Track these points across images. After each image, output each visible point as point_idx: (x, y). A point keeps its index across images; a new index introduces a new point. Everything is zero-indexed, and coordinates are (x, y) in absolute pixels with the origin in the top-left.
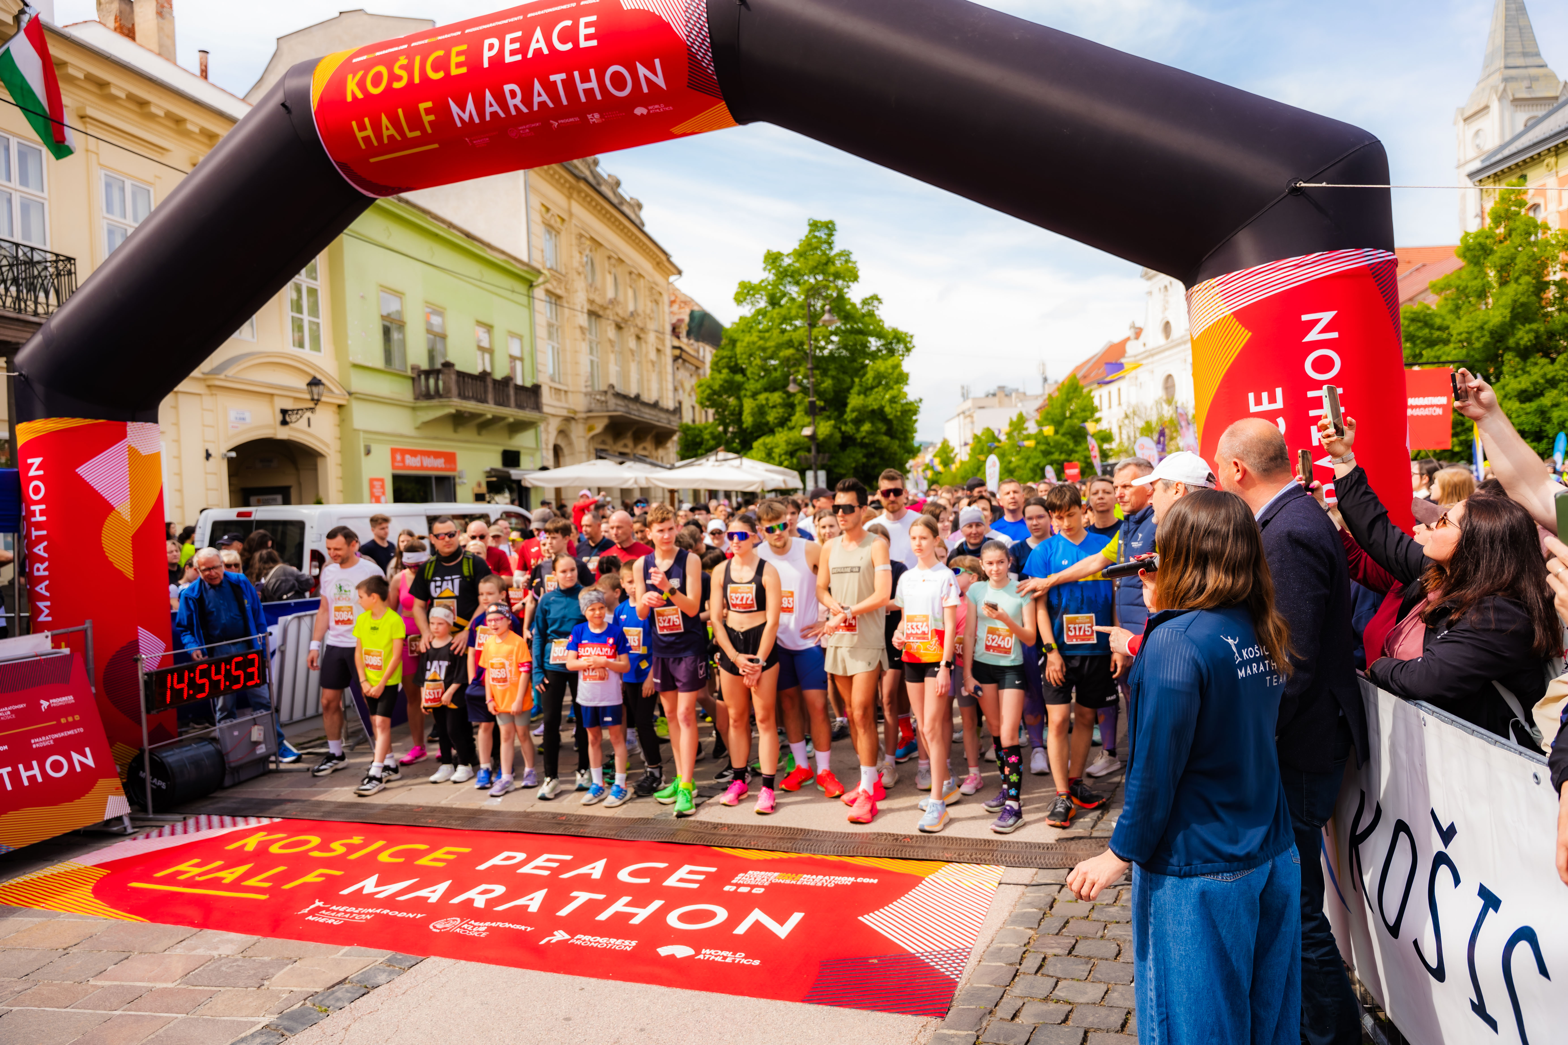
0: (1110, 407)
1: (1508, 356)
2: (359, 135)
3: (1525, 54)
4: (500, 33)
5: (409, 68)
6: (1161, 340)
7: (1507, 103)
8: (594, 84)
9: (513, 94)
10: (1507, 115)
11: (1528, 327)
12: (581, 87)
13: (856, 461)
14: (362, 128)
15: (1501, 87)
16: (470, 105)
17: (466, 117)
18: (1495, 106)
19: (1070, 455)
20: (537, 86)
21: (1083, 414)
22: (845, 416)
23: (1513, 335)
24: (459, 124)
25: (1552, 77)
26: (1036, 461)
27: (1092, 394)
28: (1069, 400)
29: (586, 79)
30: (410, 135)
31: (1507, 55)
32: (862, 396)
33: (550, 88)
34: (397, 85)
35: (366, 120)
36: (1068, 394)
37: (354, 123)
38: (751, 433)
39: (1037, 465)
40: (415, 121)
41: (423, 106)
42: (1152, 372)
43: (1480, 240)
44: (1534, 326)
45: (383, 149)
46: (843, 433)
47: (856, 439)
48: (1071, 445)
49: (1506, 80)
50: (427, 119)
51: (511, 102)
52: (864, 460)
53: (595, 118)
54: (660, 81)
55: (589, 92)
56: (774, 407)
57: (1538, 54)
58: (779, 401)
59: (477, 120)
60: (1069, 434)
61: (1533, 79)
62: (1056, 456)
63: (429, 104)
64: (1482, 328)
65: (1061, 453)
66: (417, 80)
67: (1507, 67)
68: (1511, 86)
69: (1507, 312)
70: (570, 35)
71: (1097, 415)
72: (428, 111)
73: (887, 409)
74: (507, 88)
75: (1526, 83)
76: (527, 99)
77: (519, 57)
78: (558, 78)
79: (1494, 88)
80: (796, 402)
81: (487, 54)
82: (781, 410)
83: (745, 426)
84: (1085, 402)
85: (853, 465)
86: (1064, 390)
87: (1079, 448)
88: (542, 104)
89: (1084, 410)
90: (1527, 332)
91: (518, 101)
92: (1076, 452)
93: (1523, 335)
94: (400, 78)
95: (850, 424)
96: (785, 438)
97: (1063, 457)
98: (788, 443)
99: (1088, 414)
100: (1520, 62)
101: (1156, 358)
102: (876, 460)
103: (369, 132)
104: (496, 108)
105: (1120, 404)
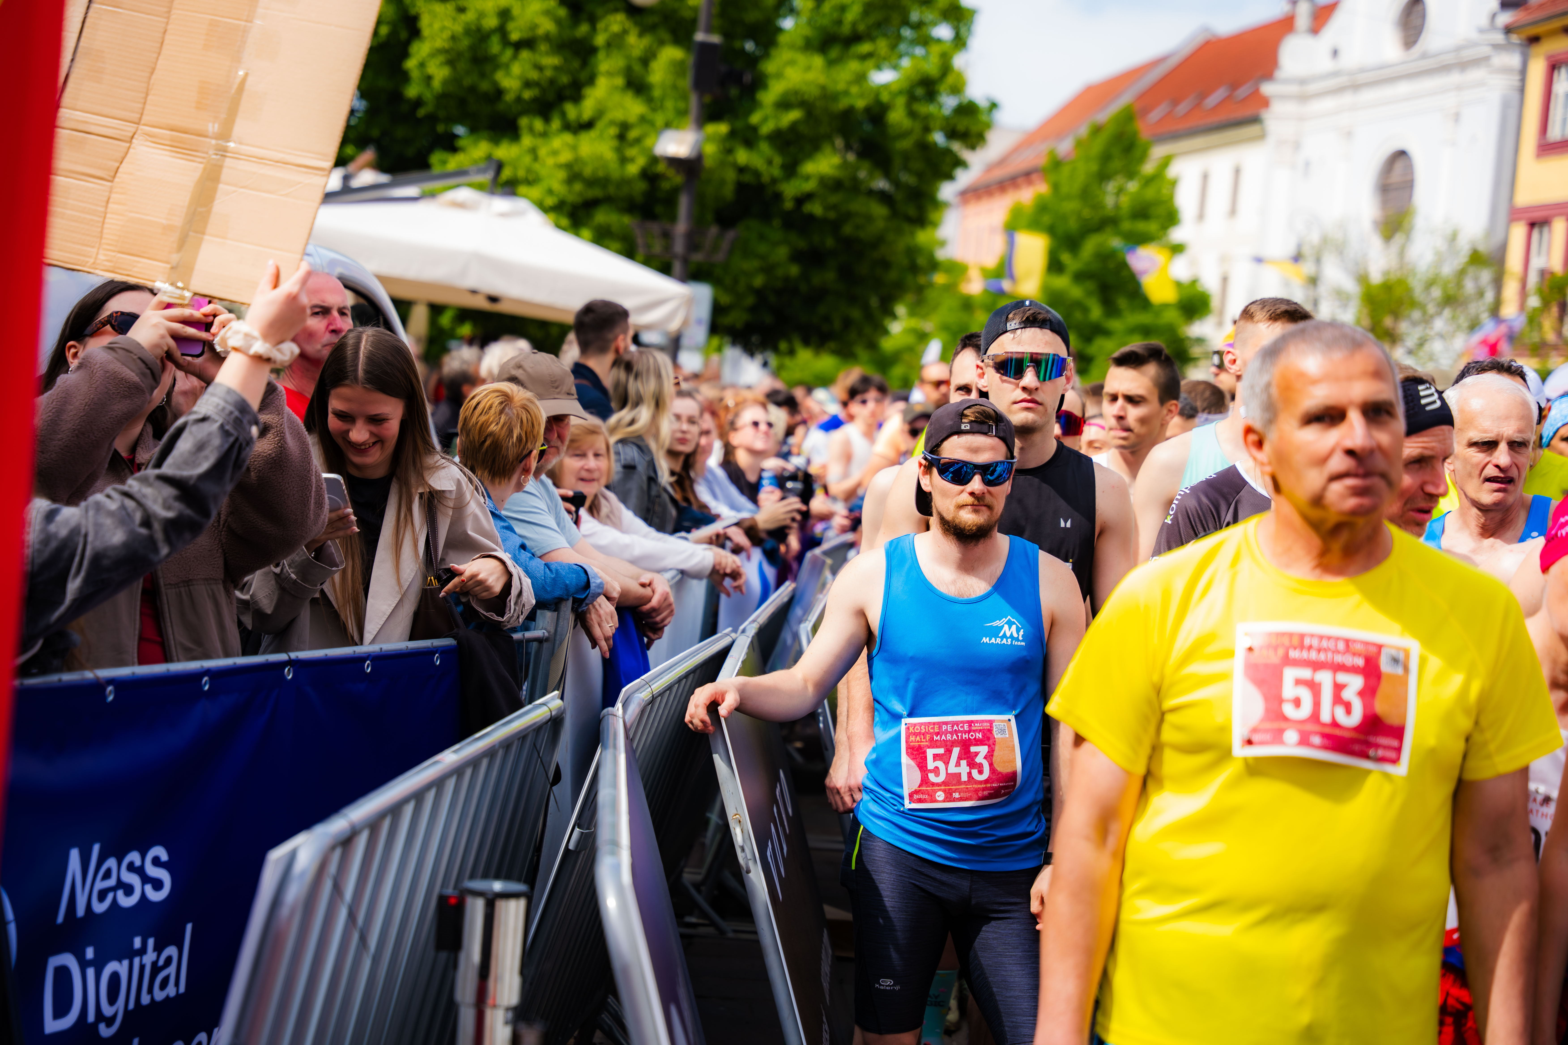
0: (1201, 216)
6: (1389, 48)
13: (768, 269)
22: (755, 118)
28: (1103, 176)
32: (818, 61)
36: (1106, 158)
38: (432, 118)
42: (1349, 135)
46: (742, 170)
47: (778, 197)
48: (1096, 312)
52: (794, 270)
56: (528, 43)
58: (547, 26)
71: (1177, 235)
73: (897, 116)
80: (600, 40)
82: (551, 61)
83: (412, 91)
84: (1149, 193)
85: (758, 281)
87: (1115, 324)
95: (765, 147)
96: (566, 157)
98: (573, 173)
101: (1367, 96)
102: (828, 277)
105: (1233, 211)
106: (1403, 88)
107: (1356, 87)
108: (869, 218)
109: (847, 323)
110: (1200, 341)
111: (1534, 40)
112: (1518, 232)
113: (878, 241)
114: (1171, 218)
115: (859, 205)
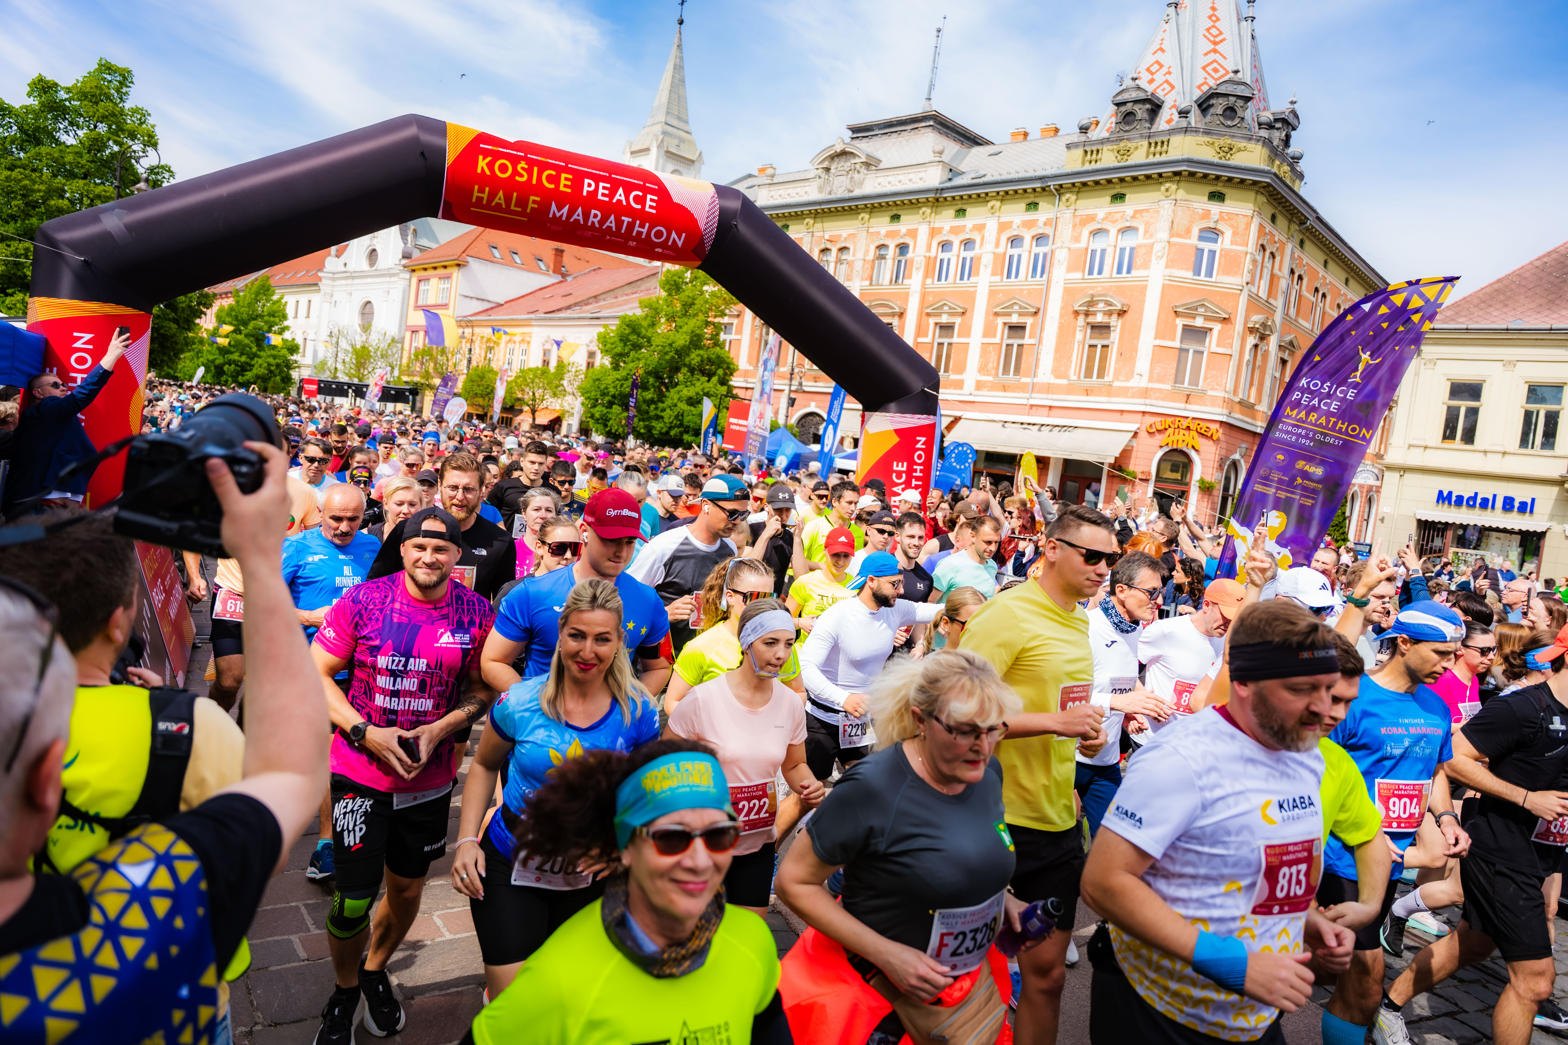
0: (296, 317)
1: (684, 370)
2: (476, 194)
3: (679, 118)
4: (597, 179)
5: (530, 172)
6: (365, 266)
7: (662, 153)
8: (645, 231)
9: (595, 216)
10: (661, 161)
11: (698, 352)
12: (637, 228)
14: (481, 191)
15: (661, 137)
16: (565, 210)
17: (558, 215)
18: (654, 151)
19: (252, 359)
20: (612, 218)
21: (272, 319)
23: (688, 355)
24: (551, 215)
25: (692, 143)
26: (211, 357)
27: (283, 301)
29: (642, 226)
30: (513, 207)
31: (668, 113)
33: (619, 223)
34: (517, 178)
35: (487, 189)
36: (257, 294)
37: (476, 187)
39: (213, 361)
40: (522, 202)
41: (532, 198)
42: (351, 294)
43: (675, 278)
44: (701, 352)
45: (488, 206)
48: (255, 349)
49: (664, 133)
50: (531, 205)
51: (591, 219)
53: (633, 244)
54: (680, 243)
55: (639, 233)
57: (687, 122)
59: (564, 218)
60: (253, 336)
61: (682, 140)
62: (235, 356)
63: (538, 199)
64: (671, 345)
65: (242, 354)
66: (534, 182)
67: (666, 124)
68: (667, 139)
69: (688, 338)
70: (640, 200)
71: (286, 323)
72: (534, 202)
74: (593, 212)
75: (676, 142)
76: (602, 222)
77: (607, 199)
78: (626, 220)
79: (656, 136)
81: (586, 189)
84: (275, 307)
86: (254, 290)
87: (262, 354)
88: (610, 228)
89: (274, 316)
90: (698, 355)
91: (596, 221)
92: (259, 357)
93: (694, 358)
94: (522, 176)
97: (243, 359)
99: (277, 320)
100: (675, 122)
101: (357, 281)
103: (485, 196)
104: (581, 218)
105: (308, 317)
106: (369, 280)
107: (353, 278)
108: (170, 328)
109: (162, 361)
110: (296, 362)
111: (414, 271)
112: (408, 334)
113: (174, 336)
114: (284, 317)
115: (166, 324)
